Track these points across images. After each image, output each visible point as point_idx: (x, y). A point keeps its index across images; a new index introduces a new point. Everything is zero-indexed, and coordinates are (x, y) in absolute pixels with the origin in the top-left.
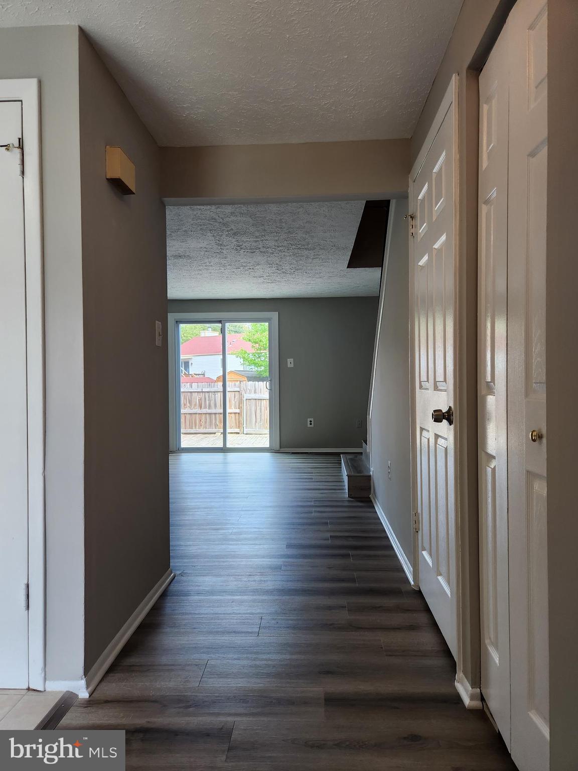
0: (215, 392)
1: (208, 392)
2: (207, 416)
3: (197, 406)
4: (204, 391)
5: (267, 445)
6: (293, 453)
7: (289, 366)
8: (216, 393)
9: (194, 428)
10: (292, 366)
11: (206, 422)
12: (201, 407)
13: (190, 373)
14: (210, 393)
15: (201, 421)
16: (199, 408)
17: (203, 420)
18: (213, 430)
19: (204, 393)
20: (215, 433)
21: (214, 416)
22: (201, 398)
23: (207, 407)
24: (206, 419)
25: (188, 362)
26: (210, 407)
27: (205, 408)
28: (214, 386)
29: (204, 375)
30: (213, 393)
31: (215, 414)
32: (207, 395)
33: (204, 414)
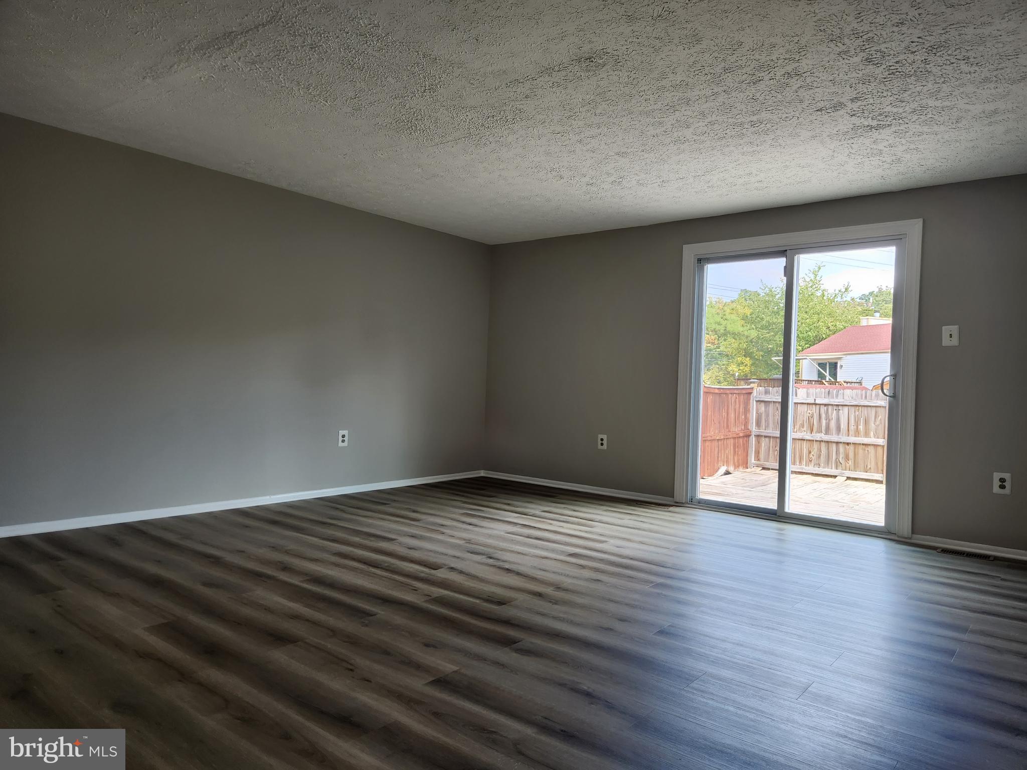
0: (838, 405)
1: (825, 405)
2: (823, 444)
3: (805, 426)
4: (817, 402)
5: (878, 519)
6: (945, 551)
7: (946, 341)
8: (840, 408)
9: (798, 463)
10: (955, 342)
11: (819, 456)
12: (812, 431)
13: (838, 381)
14: (830, 407)
15: (810, 452)
16: (809, 432)
17: (815, 452)
18: (833, 471)
19: (818, 406)
20: (835, 477)
21: (834, 445)
22: (813, 414)
23: (824, 432)
24: (821, 451)
25: (836, 363)
26: (828, 431)
27: (820, 431)
28: (837, 396)
29: (860, 383)
30: (835, 408)
31: (837, 443)
32: (823, 409)
33: (816, 441)
